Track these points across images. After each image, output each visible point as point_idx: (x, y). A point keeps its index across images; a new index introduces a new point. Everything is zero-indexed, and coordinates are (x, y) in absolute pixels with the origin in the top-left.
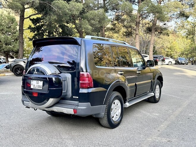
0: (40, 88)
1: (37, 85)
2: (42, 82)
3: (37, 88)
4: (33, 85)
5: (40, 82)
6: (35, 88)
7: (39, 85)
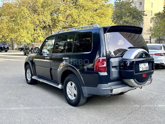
0: (147, 69)
1: (145, 67)
2: (148, 63)
3: (145, 69)
4: (142, 67)
5: (146, 63)
6: (143, 70)
7: (146, 66)
